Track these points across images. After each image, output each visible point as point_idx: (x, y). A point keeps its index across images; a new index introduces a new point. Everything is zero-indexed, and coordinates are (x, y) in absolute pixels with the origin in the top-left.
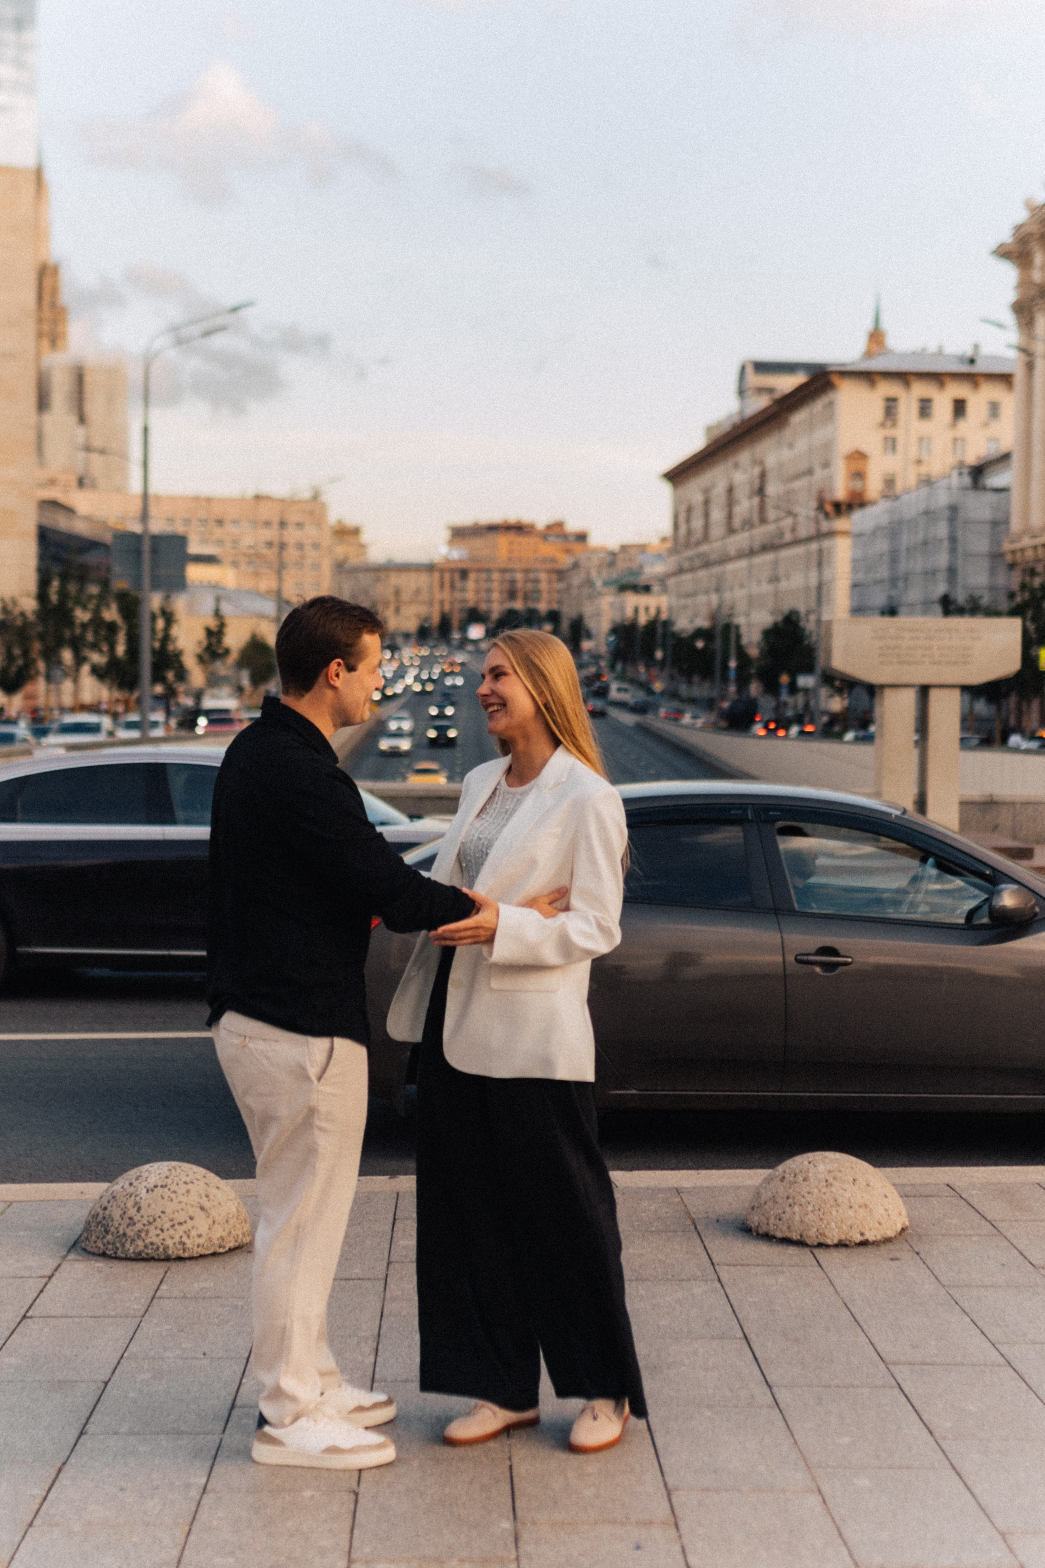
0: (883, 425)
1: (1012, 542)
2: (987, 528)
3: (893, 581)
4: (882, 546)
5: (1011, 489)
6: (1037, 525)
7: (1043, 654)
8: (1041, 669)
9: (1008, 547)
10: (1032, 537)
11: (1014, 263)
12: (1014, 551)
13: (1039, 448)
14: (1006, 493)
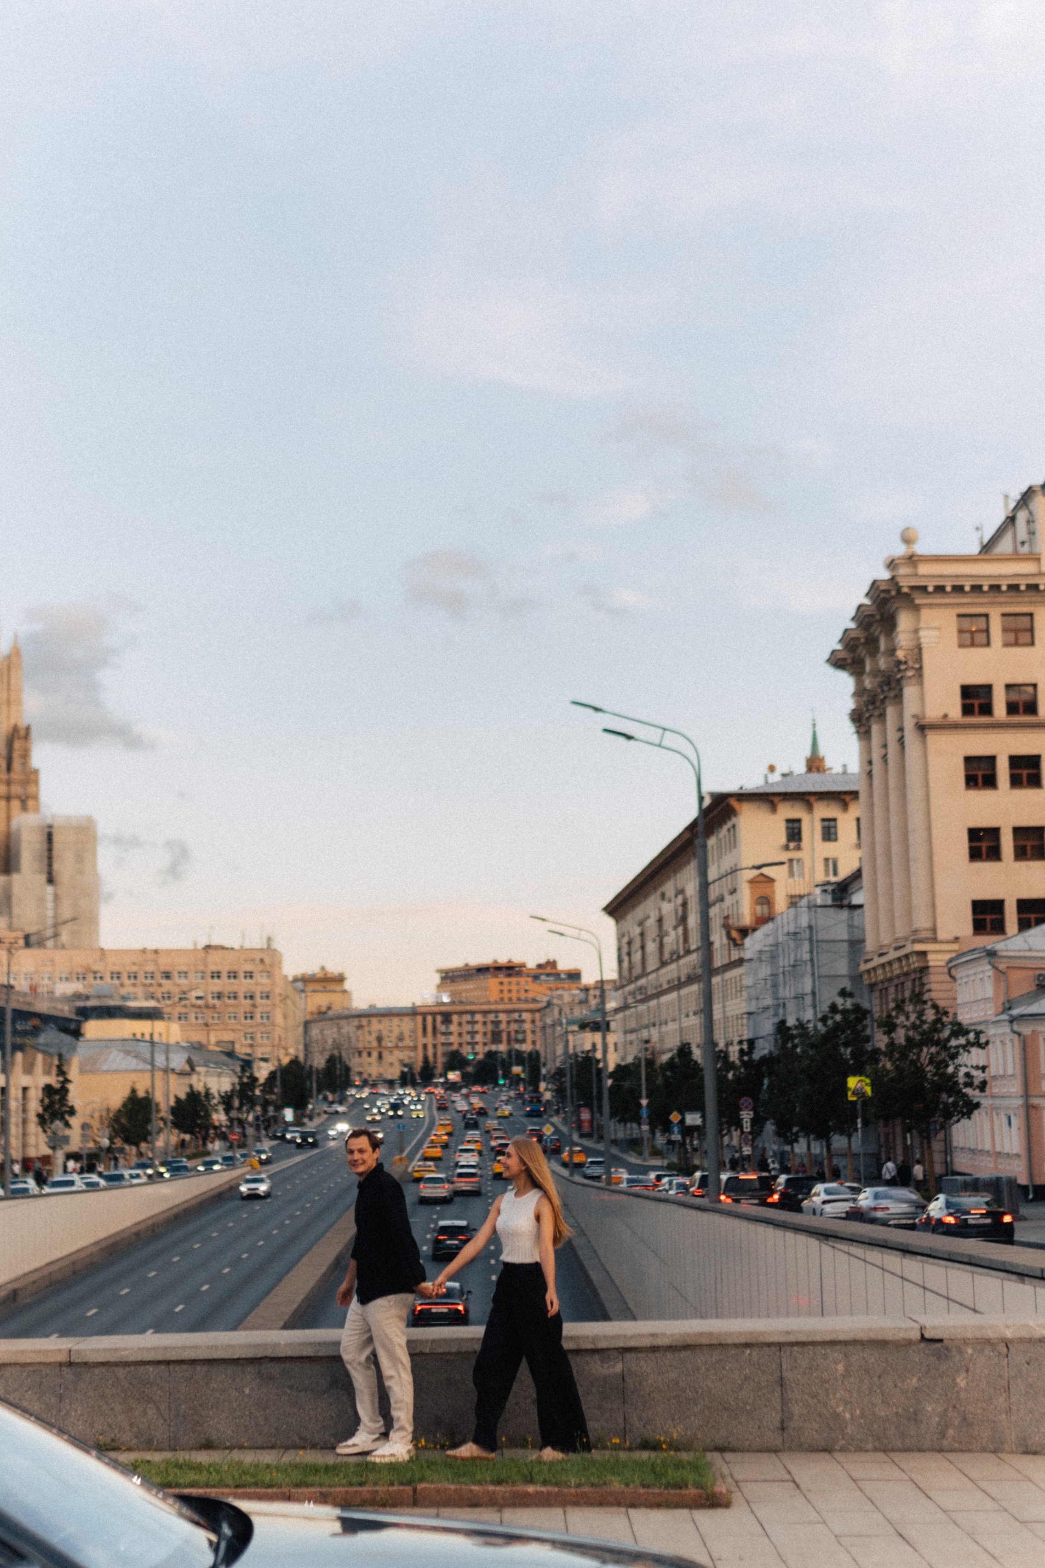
0: (787, 848)
1: (867, 961)
2: (845, 947)
3: (776, 1007)
4: (765, 971)
5: (866, 908)
6: (885, 942)
7: (852, 1082)
8: (850, 1099)
9: (863, 967)
10: (881, 955)
11: (848, 670)
12: (868, 971)
13: (880, 861)
14: (860, 910)
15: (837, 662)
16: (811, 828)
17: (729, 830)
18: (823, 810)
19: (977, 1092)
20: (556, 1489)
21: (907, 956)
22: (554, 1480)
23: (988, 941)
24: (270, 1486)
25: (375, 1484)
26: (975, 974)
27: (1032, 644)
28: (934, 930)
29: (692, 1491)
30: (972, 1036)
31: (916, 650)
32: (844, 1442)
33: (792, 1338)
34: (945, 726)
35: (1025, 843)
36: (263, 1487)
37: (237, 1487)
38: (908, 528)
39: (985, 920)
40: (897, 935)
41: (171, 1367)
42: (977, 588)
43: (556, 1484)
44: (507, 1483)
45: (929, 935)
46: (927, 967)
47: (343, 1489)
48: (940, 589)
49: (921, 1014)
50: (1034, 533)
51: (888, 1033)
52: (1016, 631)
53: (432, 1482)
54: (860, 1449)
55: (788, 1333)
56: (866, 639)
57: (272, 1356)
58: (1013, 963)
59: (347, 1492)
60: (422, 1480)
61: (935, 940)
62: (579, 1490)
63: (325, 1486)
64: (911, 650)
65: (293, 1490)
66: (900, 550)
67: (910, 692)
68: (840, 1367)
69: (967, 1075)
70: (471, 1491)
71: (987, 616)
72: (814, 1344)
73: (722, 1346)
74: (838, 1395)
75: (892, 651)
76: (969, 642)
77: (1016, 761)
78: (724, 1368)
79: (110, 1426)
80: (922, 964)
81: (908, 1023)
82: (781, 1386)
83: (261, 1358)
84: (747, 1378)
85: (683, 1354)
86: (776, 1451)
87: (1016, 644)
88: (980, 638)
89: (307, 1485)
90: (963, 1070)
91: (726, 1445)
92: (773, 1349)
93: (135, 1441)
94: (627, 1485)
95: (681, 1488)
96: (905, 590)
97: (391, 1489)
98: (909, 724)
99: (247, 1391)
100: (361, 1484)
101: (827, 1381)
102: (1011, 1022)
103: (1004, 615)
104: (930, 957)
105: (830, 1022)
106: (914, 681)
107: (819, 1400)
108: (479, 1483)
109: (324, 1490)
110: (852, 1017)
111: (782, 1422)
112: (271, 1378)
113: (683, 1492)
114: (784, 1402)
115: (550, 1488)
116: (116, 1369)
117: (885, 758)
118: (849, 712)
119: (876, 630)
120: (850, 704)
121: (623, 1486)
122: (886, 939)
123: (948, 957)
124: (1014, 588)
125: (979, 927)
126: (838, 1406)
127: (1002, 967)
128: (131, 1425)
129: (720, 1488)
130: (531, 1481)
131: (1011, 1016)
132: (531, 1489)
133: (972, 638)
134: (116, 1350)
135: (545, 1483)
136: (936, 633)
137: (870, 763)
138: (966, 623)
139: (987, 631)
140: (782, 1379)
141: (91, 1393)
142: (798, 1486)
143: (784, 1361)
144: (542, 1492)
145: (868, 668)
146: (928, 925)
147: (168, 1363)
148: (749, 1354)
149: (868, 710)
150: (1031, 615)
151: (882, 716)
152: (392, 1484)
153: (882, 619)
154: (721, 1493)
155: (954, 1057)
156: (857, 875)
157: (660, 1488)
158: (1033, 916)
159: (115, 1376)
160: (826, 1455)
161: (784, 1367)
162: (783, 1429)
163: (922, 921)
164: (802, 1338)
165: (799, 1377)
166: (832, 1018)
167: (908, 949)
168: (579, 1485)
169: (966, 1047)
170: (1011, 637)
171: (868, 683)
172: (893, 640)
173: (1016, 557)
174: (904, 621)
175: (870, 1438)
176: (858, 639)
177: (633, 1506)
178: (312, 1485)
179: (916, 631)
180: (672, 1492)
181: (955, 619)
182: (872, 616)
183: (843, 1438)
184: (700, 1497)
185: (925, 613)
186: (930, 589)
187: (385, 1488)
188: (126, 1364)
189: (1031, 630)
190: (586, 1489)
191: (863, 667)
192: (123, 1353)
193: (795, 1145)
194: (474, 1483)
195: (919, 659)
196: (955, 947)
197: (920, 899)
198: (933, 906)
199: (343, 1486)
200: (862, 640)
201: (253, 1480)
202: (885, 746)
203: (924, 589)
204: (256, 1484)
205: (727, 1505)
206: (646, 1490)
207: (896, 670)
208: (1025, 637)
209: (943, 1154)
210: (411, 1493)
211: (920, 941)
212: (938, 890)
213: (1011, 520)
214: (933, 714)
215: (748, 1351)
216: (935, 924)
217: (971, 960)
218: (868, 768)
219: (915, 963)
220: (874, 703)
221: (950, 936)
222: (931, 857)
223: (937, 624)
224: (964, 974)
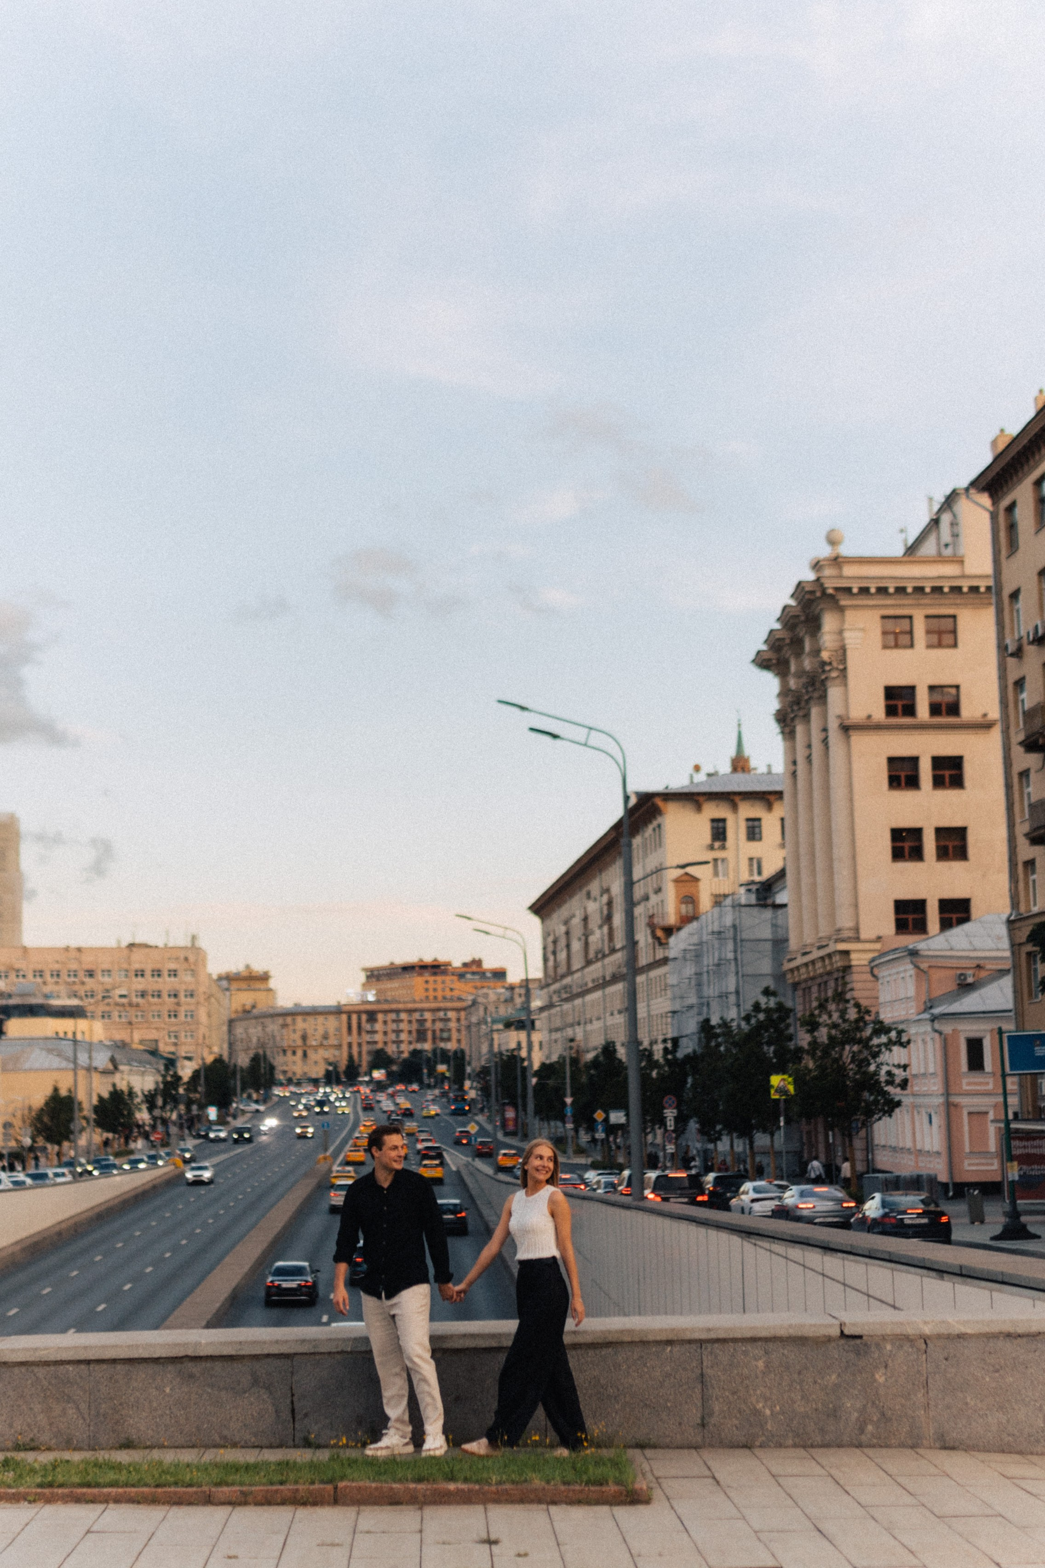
0: (711, 848)
1: (790, 960)
2: (768, 946)
4: (689, 970)
5: (789, 906)
6: (809, 941)
7: (776, 1080)
8: (773, 1097)
9: (787, 966)
10: (805, 954)
11: (773, 671)
12: (792, 970)
13: (804, 862)
14: (784, 910)
15: (762, 662)
16: (736, 829)
17: (654, 830)
18: (747, 810)
19: (898, 1090)
20: (477, 1487)
21: (829, 956)
22: (474, 1478)
23: (910, 941)
24: (190, 1485)
25: (296, 1482)
26: (897, 973)
27: (955, 645)
28: (857, 929)
29: (612, 1488)
30: (893, 1034)
31: (840, 652)
32: (764, 1438)
33: (713, 1336)
34: (869, 726)
35: (947, 843)
36: (182, 1486)
37: (157, 1486)
38: (833, 530)
39: (907, 919)
40: (821, 935)
41: (92, 1366)
42: (901, 590)
43: (477, 1482)
44: (428, 1480)
45: (851, 934)
46: (850, 967)
47: (262, 1488)
48: (864, 591)
49: (843, 1013)
50: (957, 536)
51: (811, 1031)
52: (940, 633)
53: (353, 1481)
54: (780, 1446)
55: (709, 1330)
56: (792, 639)
57: (193, 1355)
58: (933, 962)
59: (267, 1491)
60: (342, 1478)
61: (857, 939)
62: (500, 1488)
63: (245, 1485)
64: (836, 651)
65: (213, 1489)
66: (825, 551)
67: (834, 693)
68: (761, 1364)
69: (889, 1073)
70: (392, 1489)
71: (910, 617)
72: (735, 1340)
73: (644, 1343)
74: (758, 1392)
75: (817, 652)
76: (893, 644)
77: (939, 762)
78: (645, 1365)
79: (29, 1425)
80: (846, 964)
81: (830, 1022)
82: (702, 1382)
83: (182, 1357)
84: (668, 1375)
85: (604, 1352)
86: (696, 1447)
87: (940, 645)
88: (904, 639)
89: (227, 1484)
90: (885, 1069)
91: (647, 1441)
92: (694, 1346)
93: (54, 1441)
94: (548, 1482)
95: (601, 1484)
96: (830, 591)
97: (312, 1487)
98: (833, 725)
99: (168, 1390)
100: (282, 1483)
101: (747, 1378)
102: (933, 1021)
103: (927, 617)
104: (853, 956)
105: (753, 1021)
106: (838, 681)
107: (739, 1398)
108: (400, 1481)
109: (244, 1488)
110: (775, 1016)
111: (703, 1418)
112: (191, 1376)
113: (604, 1489)
114: (705, 1399)
115: (471, 1486)
116: (36, 1369)
117: (809, 758)
118: (774, 712)
119: (801, 631)
120: (775, 705)
121: (543, 1483)
122: (810, 939)
123: (871, 955)
124: (937, 590)
125: (902, 926)
126: (758, 1402)
127: (924, 966)
128: (51, 1424)
129: (641, 1484)
130: (452, 1479)
131: (932, 1014)
132: (452, 1486)
133: (896, 640)
134: (36, 1349)
135: (466, 1480)
136: (860, 634)
137: (794, 763)
138: (890, 625)
139: (911, 632)
140: (702, 1375)
141: (11, 1393)
142: (718, 1482)
143: (704, 1358)
144: (463, 1490)
145: (793, 668)
146: (850, 924)
147: (88, 1362)
148: (670, 1351)
149: (792, 711)
150: (954, 617)
151: (807, 717)
152: (313, 1483)
153: (807, 620)
154: (641, 1489)
155: (876, 1055)
156: (781, 874)
157: (581, 1485)
158: (954, 916)
159: (35, 1375)
160: (747, 1452)
161: (705, 1364)
162: (703, 1425)
163: (845, 921)
164: (722, 1335)
165: (719, 1373)
166: (755, 1016)
167: (832, 947)
168: (500, 1483)
169: (889, 1044)
170: (935, 639)
171: (793, 683)
172: (817, 640)
173: (940, 559)
174: (829, 622)
175: (790, 1434)
176: (783, 640)
177: (554, 1503)
178: (233, 1484)
179: (841, 632)
180: (592, 1488)
181: (879, 620)
182: (798, 616)
183: (763, 1434)
184: (621, 1494)
185: (850, 615)
186: (855, 590)
187: (306, 1486)
188: (47, 1364)
189: (954, 632)
190: (508, 1486)
191: (788, 668)
192: (42, 1352)
193: (719, 1143)
194: (395, 1482)
195: (844, 660)
196: (878, 946)
197: (843, 896)
198: (856, 906)
199: (264, 1485)
200: (788, 641)
201: (172, 1479)
202: (809, 746)
203: (848, 590)
204: (176, 1484)
205: (647, 1501)
206: (567, 1487)
207: (820, 671)
208: (948, 639)
209: (865, 1152)
210: (332, 1493)
211: (843, 940)
212: (861, 890)
213: (935, 522)
214: (857, 714)
215: (669, 1349)
216: (857, 923)
217: (893, 959)
218: (792, 768)
219: (838, 962)
220: (798, 704)
221: (872, 935)
222: (854, 857)
223: (862, 626)
224: (885, 973)
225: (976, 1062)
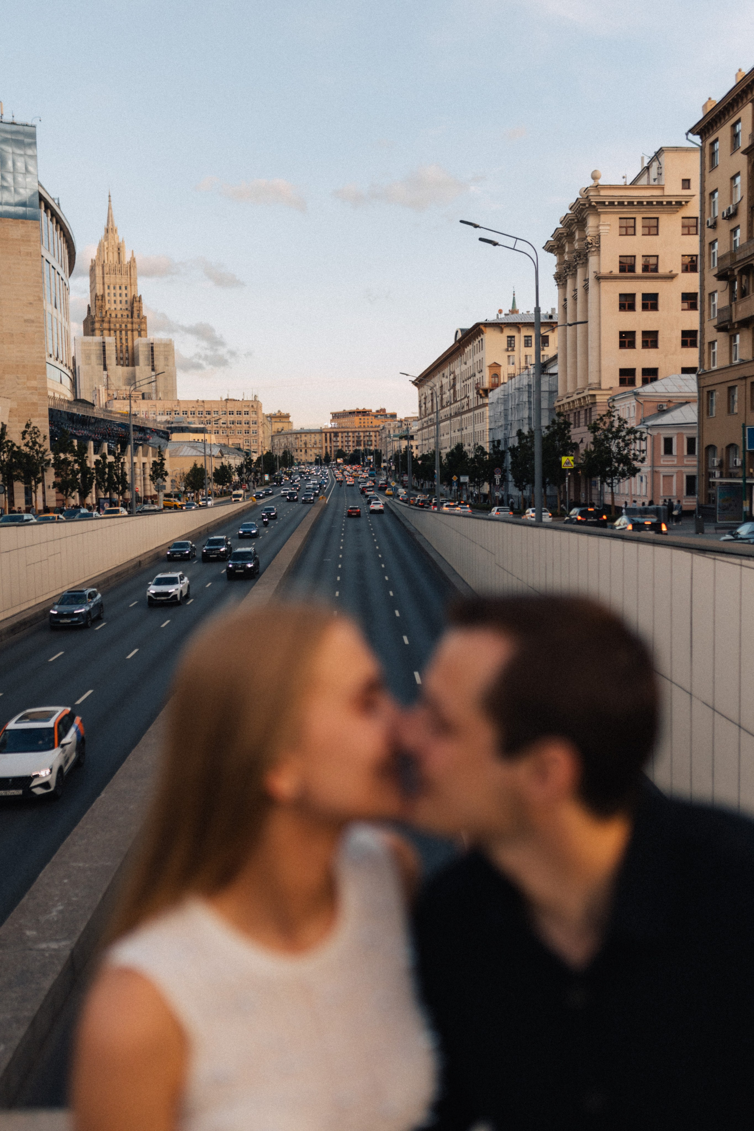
0: (507, 350)
1: (558, 401)
2: (547, 394)
3: (506, 425)
5: (559, 374)
6: (570, 391)
7: (564, 459)
8: (563, 467)
9: (557, 404)
10: (568, 397)
11: (554, 253)
12: (559, 406)
13: (569, 351)
14: (556, 376)
15: (549, 248)
16: (519, 340)
17: (479, 341)
18: (525, 332)
19: (640, 463)
21: (584, 398)
23: (629, 389)
26: (625, 405)
27: (657, 234)
28: (600, 384)
30: (638, 435)
31: (597, 237)
34: (610, 277)
35: (647, 339)
38: (595, 171)
39: (626, 378)
40: (578, 387)
42: (631, 203)
45: (597, 386)
46: (595, 403)
48: (612, 204)
49: (612, 423)
50: (661, 174)
51: (593, 432)
52: (649, 227)
56: (567, 234)
58: (647, 399)
61: (600, 389)
64: (595, 237)
66: (591, 183)
67: (592, 260)
69: (634, 454)
71: (634, 219)
75: (583, 238)
76: (624, 233)
77: (645, 296)
80: (593, 401)
81: (604, 428)
87: (649, 234)
88: (630, 231)
90: (632, 452)
96: (594, 204)
98: (591, 276)
102: (647, 429)
103: (643, 218)
104: (597, 397)
105: (551, 429)
106: (595, 253)
110: (563, 426)
117: (575, 298)
118: (554, 273)
119: (574, 228)
120: (554, 270)
122: (570, 389)
123: (608, 397)
124: (650, 203)
125: (622, 382)
127: (641, 401)
131: (647, 425)
133: (626, 231)
136: (608, 228)
137: (565, 300)
138: (624, 223)
139: (634, 227)
145: (567, 250)
146: (596, 381)
149: (566, 272)
150: (657, 218)
151: (574, 275)
153: (578, 222)
155: (627, 445)
156: (555, 357)
158: (649, 377)
163: (593, 379)
166: (552, 427)
167: (586, 393)
170: (646, 230)
171: (566, 258)
172: (584, 231)
173: (649, 187)
174: (591, 221)
176: (562, 234)
179: (598, 227)
181: (618, 220)
182: (573, 220)
185: (603, 217)
186: (607, 203)
189: (657, 227)
191: (564, 250)
193: (524, 491)
195: (599, 242)
196: (610, 392)
197: (593, 367)
198: (600, 371)
200: (565, 234)
202: (575, 290)
203: (604, 202)
207: (586, 248)
208: (653, 231)
209: (599, 496)
211: (592, 389)
212: (603, 362)
213: (648, 167)
214: (604, 271)
216: (600, 381)
217: (623, 398)
218: (564, 303)
219: (589, 400)
220: (569, 268)
221: (608, 387)
222: (600, 346)
223: (609, 223)
224: (619, 405)
225: (668, 450)
